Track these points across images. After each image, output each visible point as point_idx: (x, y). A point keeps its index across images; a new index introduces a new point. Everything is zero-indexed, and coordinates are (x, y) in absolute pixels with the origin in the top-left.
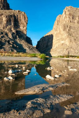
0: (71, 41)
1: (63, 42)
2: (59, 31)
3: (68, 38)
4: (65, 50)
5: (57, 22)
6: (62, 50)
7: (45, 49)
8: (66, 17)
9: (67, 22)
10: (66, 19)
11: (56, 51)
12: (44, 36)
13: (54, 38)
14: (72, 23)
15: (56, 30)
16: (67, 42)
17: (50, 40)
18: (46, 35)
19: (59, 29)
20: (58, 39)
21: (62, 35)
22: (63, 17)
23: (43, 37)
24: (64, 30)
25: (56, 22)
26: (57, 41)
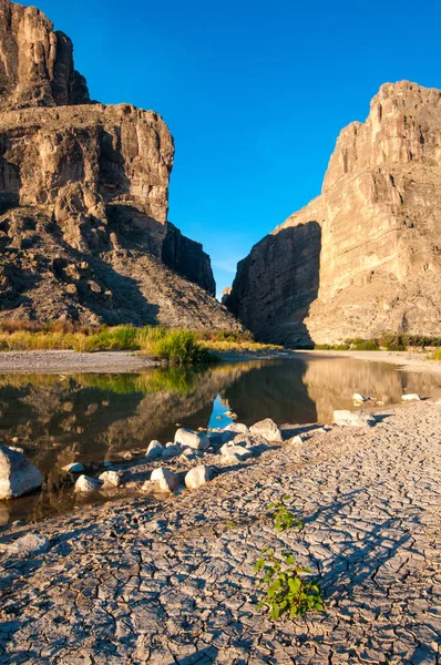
0: (414, 257)
1: (373, 262)
2: (348, 207)
3: (401, 242)
4: (386, 307)
5: (341, 160)
6: (369, 305)
7: (279, 304)
8: (384, 134)
9: (395, 158)
10: (384, 145)
11: (334, 312)
12: (275, 232)
13: (327, 240)
14: (418, 166)
15: (335, 201)
16: (395, 263)
17: (305, 252)
18: (285, 226)
19: (351, 191)
20: (345, 245)
21: (367, 225)
22: (369, 134)
23: (269, 238)
24: (376, 200)
25: (336, 161)
26: (344, 260)
